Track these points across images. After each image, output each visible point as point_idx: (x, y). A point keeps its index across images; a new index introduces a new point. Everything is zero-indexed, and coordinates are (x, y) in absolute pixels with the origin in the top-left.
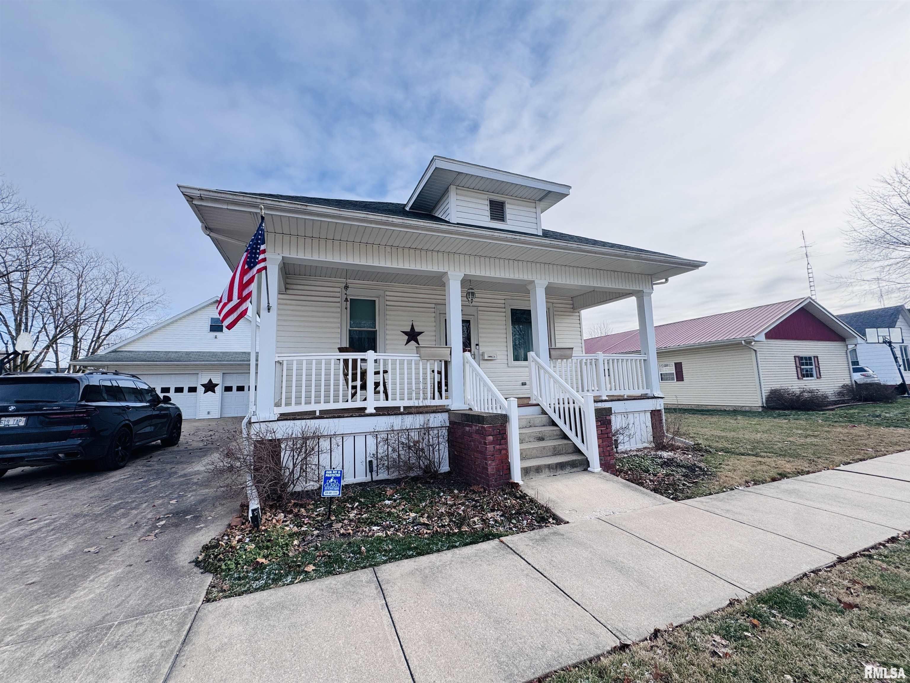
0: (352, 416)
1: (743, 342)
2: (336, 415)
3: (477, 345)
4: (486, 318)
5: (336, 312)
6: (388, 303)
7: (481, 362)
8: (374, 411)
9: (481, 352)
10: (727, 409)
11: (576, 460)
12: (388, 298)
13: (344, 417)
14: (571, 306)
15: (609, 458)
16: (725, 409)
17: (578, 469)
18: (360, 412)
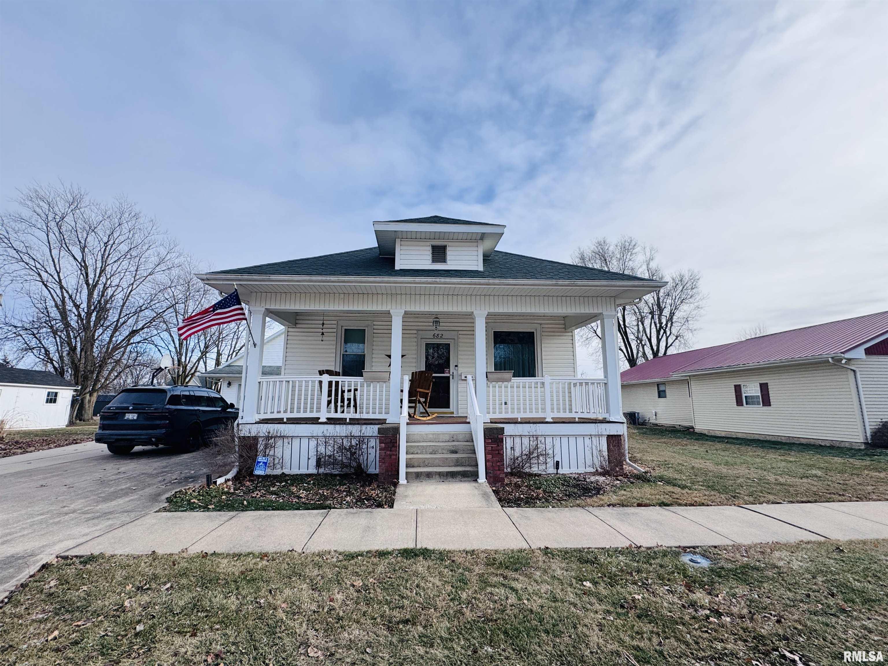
0: (306, 423)
1: (830, 360)
2: (295, 422)
3: (456, 366)
4: (466, 340)
5: (333, 341)
6: (375, 331)
7: (460, 382)
8: (325, 420)
9: (460, 372)
10: (823, 444)
11: (467, 471)
12: (375, 327)
13: (300, 424)
14: (563, 326)
15: (498, 472)
16: (821, 443)
17: (469, 479)
18: (315, 421)
